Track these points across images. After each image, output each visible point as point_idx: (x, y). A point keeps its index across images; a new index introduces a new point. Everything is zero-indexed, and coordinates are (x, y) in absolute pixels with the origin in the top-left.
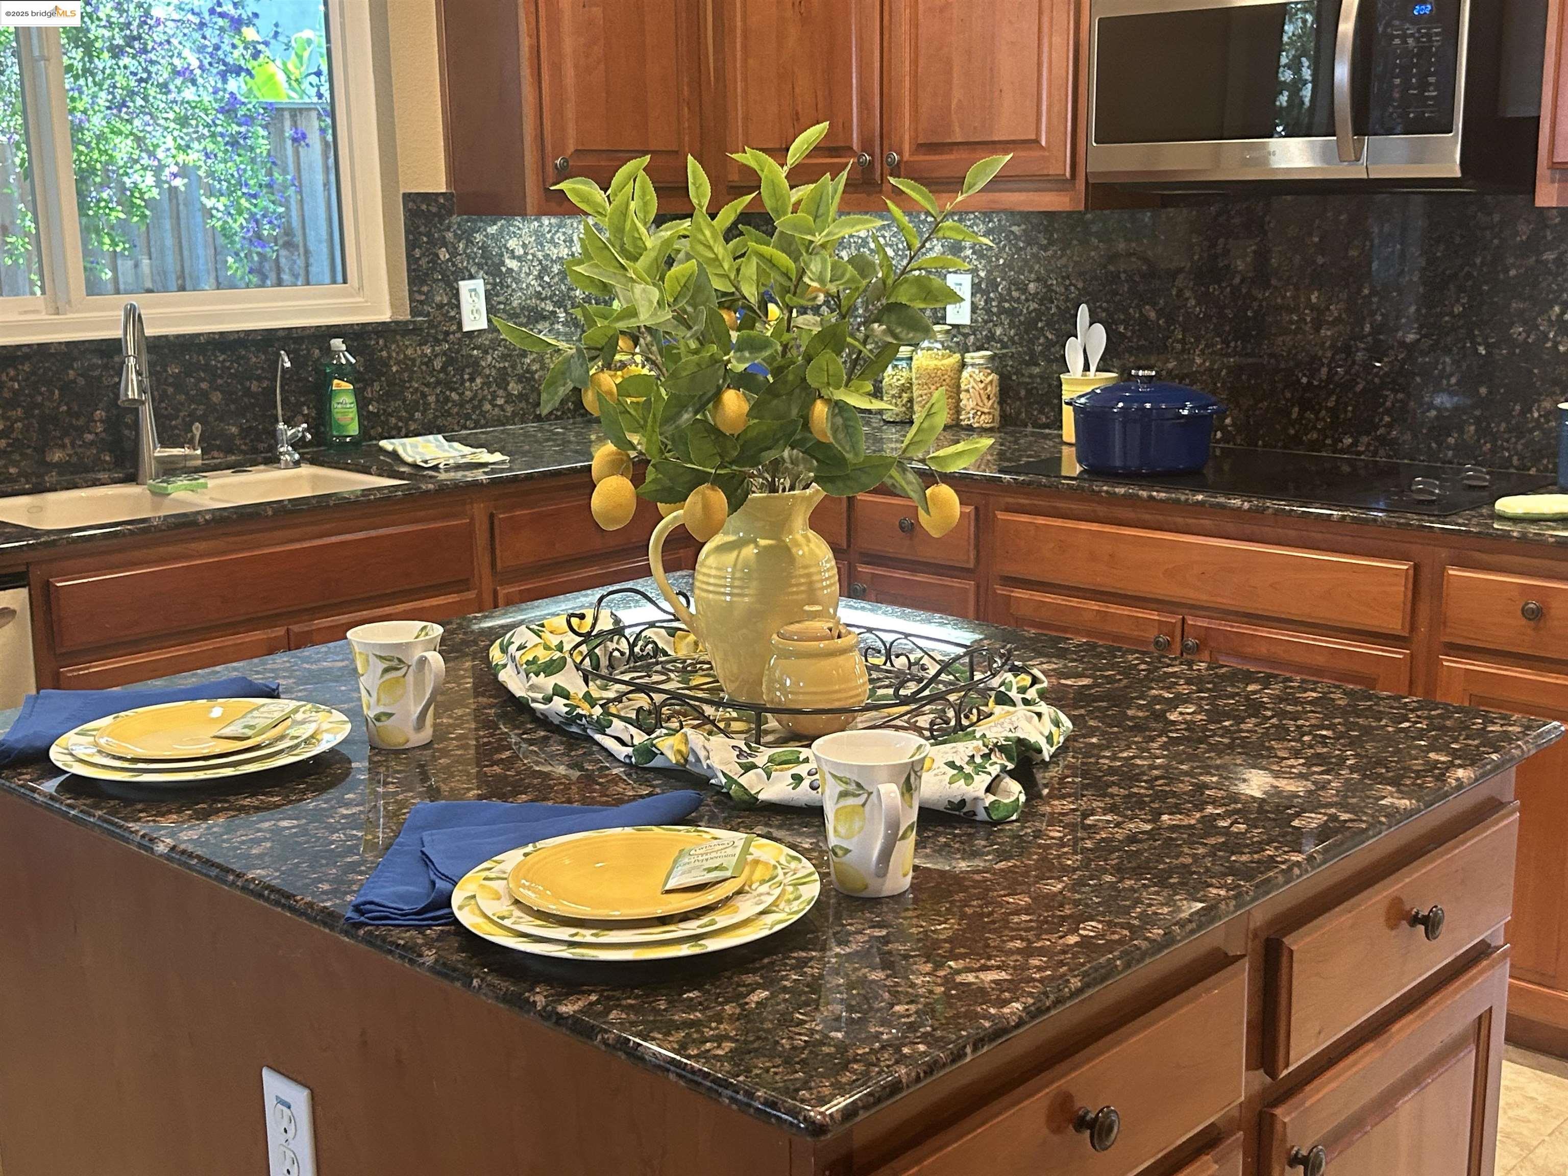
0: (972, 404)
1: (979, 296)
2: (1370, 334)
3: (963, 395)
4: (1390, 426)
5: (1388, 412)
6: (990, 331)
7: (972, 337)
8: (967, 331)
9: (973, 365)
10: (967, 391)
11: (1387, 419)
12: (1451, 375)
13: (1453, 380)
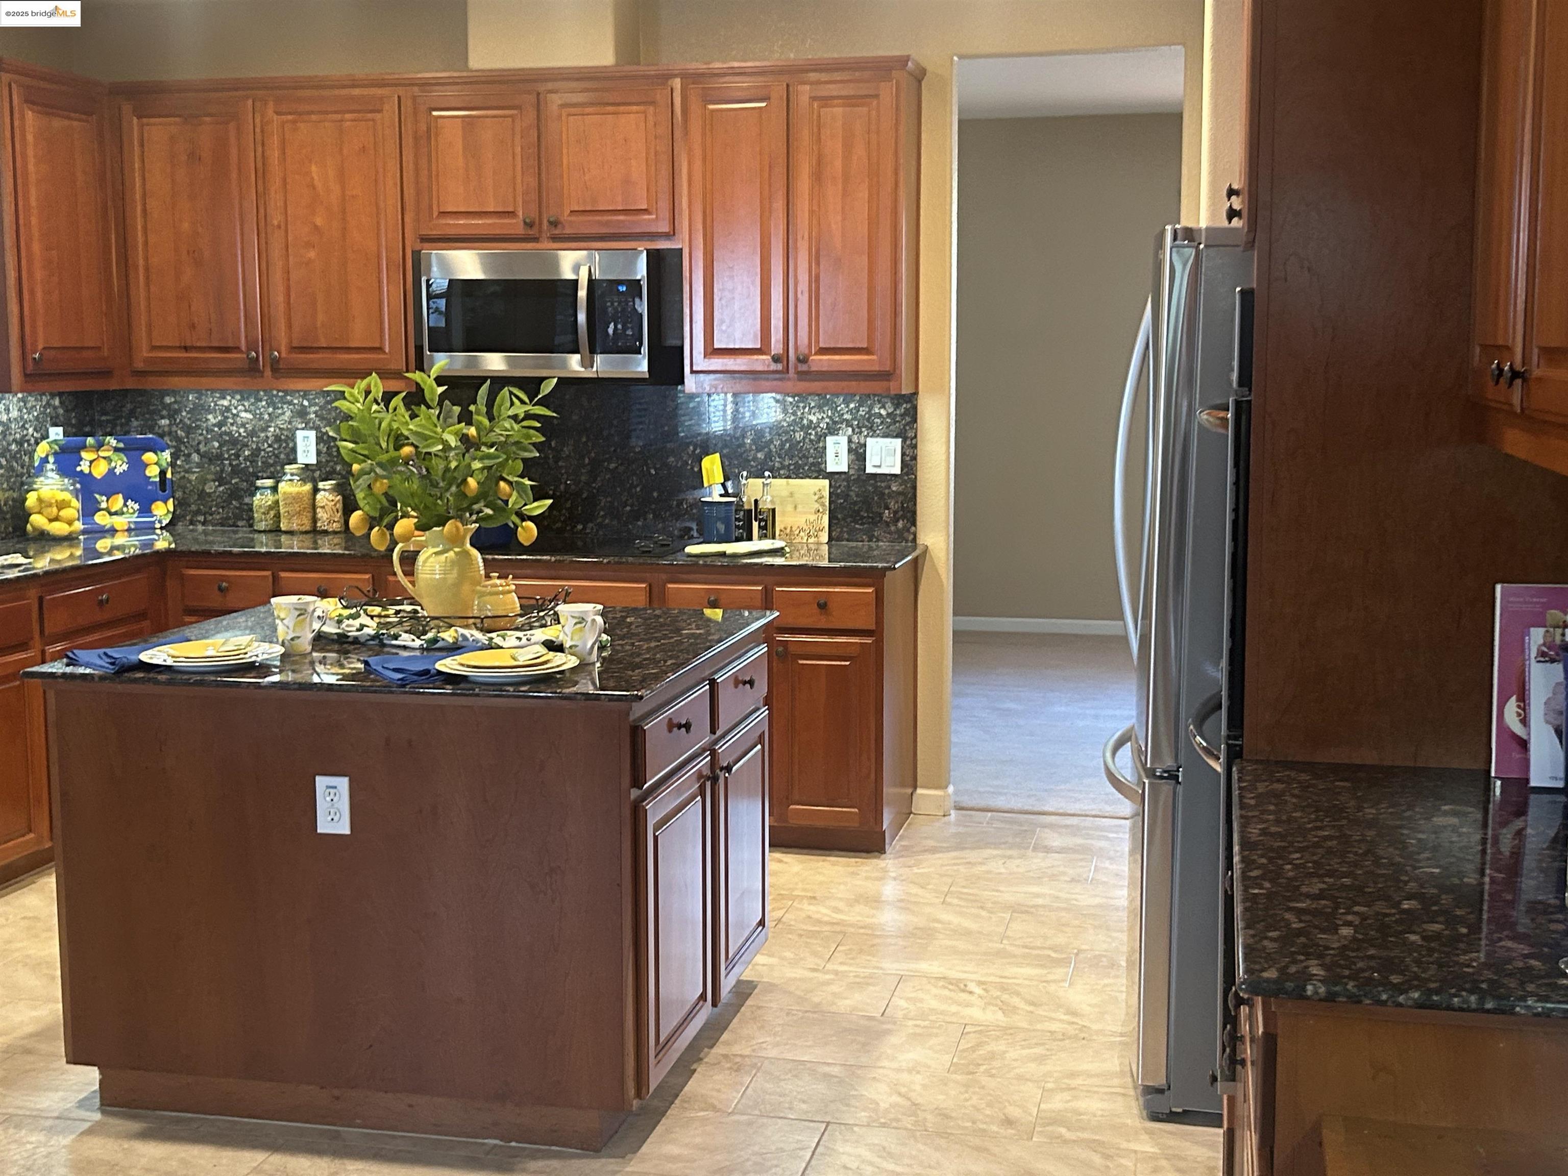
0: (325, 516)
1: (322, 445)
2: (589, 464)
3: (318, 510)
4: (604, 517)
5: (602, 509)
6: (332, 467)
7: (318, 472)
8: (314, 468)
9: (325, 490)
10: (323, 507)
11: (602, 513)
12: (638, 485)
13: (638, 489)
